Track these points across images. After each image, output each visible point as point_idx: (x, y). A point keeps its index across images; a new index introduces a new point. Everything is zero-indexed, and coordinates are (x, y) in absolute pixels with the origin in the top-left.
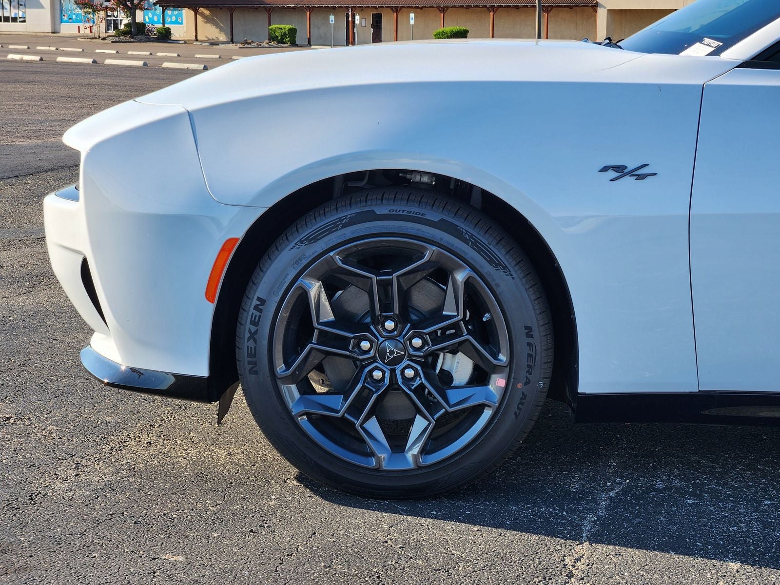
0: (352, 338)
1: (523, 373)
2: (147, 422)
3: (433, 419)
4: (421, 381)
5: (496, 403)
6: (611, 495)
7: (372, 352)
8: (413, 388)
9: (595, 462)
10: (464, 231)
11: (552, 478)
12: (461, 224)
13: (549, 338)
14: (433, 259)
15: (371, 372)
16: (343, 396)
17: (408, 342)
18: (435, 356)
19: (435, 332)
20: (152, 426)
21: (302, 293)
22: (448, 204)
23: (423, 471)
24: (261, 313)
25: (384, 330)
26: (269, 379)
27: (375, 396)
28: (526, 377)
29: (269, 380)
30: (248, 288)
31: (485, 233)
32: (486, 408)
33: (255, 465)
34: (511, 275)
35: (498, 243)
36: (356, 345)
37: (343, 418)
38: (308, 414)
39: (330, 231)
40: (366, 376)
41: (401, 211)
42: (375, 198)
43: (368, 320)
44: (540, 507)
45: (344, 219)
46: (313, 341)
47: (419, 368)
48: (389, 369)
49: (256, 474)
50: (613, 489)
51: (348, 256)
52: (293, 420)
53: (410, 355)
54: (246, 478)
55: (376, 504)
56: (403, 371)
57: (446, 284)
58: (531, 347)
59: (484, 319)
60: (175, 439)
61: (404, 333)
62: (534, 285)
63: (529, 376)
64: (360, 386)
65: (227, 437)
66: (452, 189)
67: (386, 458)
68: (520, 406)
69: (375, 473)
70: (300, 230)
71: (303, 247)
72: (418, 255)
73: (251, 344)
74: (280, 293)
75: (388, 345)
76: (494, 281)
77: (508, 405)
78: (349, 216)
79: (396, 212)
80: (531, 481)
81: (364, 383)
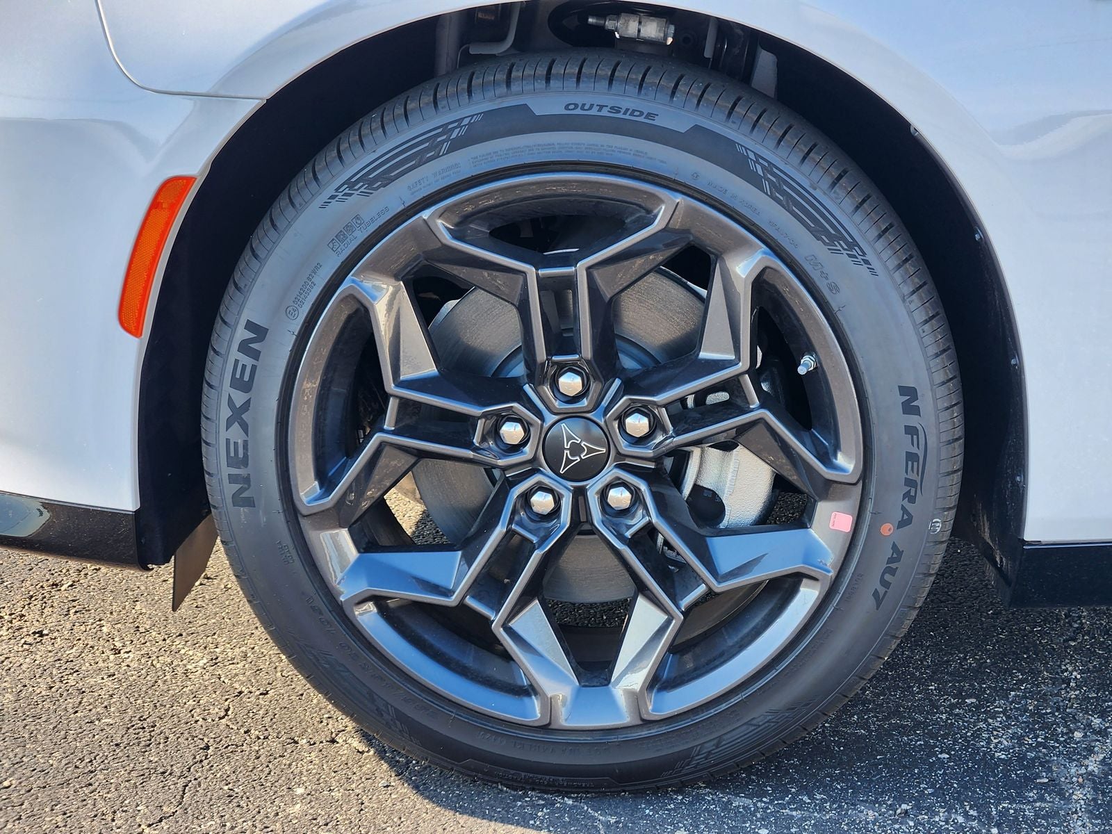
0: (479, 418)
1: (895, 501)
2: (48, 576)
3: (678, 607)
4: (647, 519)
5: (829, 572)
6: (1089, 769)
7: (527, 449)
8: (628, 534)
9: (1032, 671)
10: (752, 156)
11: (944, 717)
12: (746, 139)
13: (955, 415)
14: (677, 224)
15: (526, 497)
16: (460, 553)
17: (616, 425)
18: (681, 457)
19: (683, 400)
20: (57, 585)
21: (357, 311)
22: (709, 89)
23: (654, 731)
24: (257, 359)
25: (558, 395)
26: (282, 517)
27: (537, 556)
28: (903, 508)
29: (280, 520)
30: (226, 299)
31: (804, 158)
32: (805, 581)
33: (267, 693)
34: (867, 262)
35: (834, 184)
36: (489, 433)
37: (462, 606)
38: (379, 600)
39: (421, 160)
40: (515, 506)
41: (595, 108)
42: (530, 76)
43: (519, 370)
44: (931, 812)
45: (456, 128)
46: (385, 427)
47: (643, 487)
48: (569, 489)
49: (267, 719)
50: (1090, 751)
51: (465, 220)
52: (340, 612)
53: (619, 455)
54: (242, 731)
55: (544, 806)
56: (603, 495)
57: (706, 283)
58: (915, 437)
59: (802, 370)
60: (100, 620)
61: (605, 403)
62: (921, 287)
63: (909, 507)
64: (499, 531)
65: (216, 614)
66: (709, 59)
67: (569, 698)
68: (888, 577)
69: (539, 736)
70: (347, 157)
71: (355, 198)
72: (638, 215)
73: (236, 433)
74: (300, 310)
75: (569, 432)
76: (827, 278)
77: (857, 576)
78: (466, 121)
79: (582, 109)
80: (897, 727)
81: (511, 522)
